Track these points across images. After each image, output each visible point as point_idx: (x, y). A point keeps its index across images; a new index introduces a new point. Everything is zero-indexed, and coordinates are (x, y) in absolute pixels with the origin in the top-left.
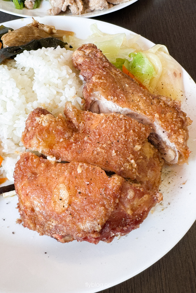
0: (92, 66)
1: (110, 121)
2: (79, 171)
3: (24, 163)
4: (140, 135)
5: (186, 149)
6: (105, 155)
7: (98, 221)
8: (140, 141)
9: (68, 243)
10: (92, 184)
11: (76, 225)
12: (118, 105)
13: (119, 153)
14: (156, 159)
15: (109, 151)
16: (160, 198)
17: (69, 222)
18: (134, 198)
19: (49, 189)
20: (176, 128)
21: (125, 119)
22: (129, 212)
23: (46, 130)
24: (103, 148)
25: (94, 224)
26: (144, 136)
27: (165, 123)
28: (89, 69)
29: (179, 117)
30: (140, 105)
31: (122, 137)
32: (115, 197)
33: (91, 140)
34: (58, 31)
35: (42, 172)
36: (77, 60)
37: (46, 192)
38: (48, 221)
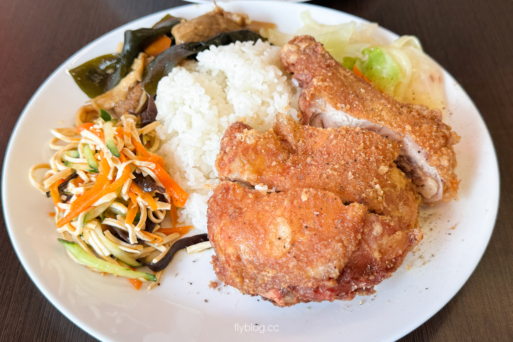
0: (311, 66)
1: (342, 135)
2: (304, 198)
3: (223, 196)
4: (386, 154)
5: (454, 177)
6: (338, 179)
7: (335, 262)
8: (386, 161)
9: (289, 307)
10: (323, 214)
11: (303, 271)
12: (352, 116)
13: (357, 175)
14: (409, 192)
15: (343, 174)
16: (420, 237)
17: (293, 268)
18: (382, 235)
19: (262, 226)
20: (437, 145)
21: (363, 133)
22: (377, 255)
23: (252, 149)
24: (335, 170)
25: (329, 267)
26: (391, 155)
27: (421, 138)
28: (306, 68)
29: (440, 131)
30: (383, 116)
31: (361, 155)
32: (356, 232)
33: (316, 161)
34: (254, 23)
35: (250, 206)
36: (288, 58)
37: (257, 230)
38: (262, 271)
